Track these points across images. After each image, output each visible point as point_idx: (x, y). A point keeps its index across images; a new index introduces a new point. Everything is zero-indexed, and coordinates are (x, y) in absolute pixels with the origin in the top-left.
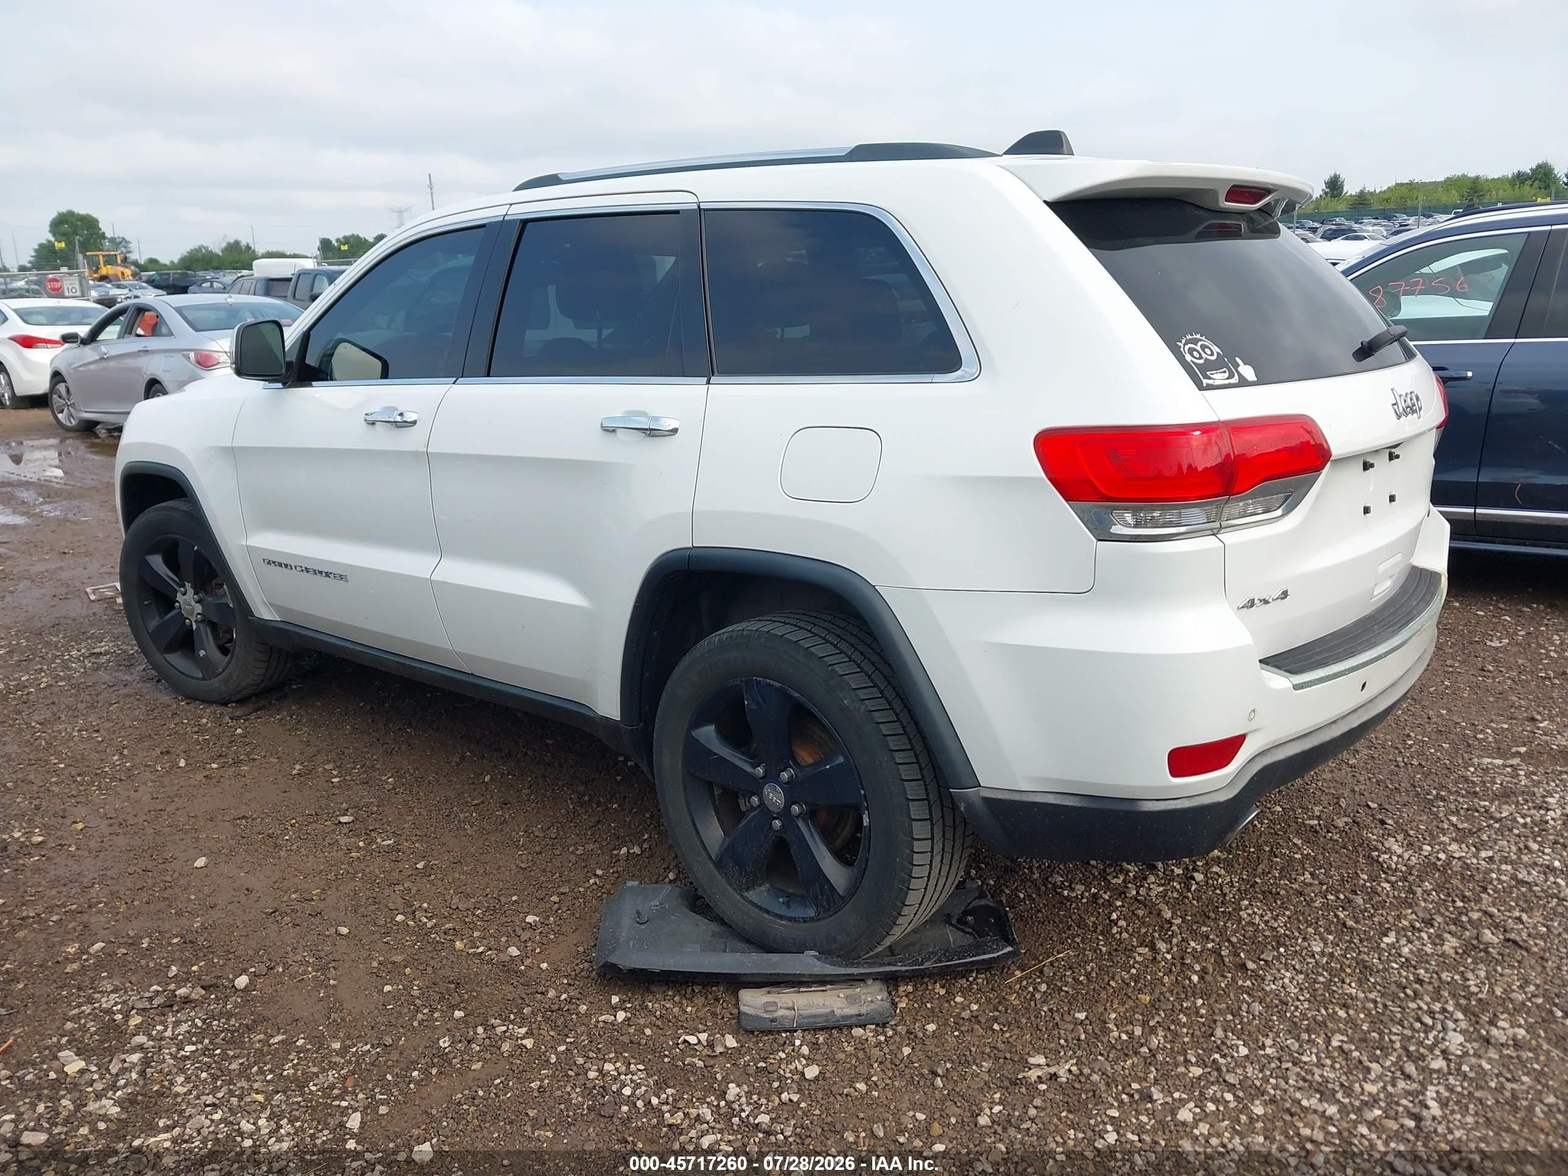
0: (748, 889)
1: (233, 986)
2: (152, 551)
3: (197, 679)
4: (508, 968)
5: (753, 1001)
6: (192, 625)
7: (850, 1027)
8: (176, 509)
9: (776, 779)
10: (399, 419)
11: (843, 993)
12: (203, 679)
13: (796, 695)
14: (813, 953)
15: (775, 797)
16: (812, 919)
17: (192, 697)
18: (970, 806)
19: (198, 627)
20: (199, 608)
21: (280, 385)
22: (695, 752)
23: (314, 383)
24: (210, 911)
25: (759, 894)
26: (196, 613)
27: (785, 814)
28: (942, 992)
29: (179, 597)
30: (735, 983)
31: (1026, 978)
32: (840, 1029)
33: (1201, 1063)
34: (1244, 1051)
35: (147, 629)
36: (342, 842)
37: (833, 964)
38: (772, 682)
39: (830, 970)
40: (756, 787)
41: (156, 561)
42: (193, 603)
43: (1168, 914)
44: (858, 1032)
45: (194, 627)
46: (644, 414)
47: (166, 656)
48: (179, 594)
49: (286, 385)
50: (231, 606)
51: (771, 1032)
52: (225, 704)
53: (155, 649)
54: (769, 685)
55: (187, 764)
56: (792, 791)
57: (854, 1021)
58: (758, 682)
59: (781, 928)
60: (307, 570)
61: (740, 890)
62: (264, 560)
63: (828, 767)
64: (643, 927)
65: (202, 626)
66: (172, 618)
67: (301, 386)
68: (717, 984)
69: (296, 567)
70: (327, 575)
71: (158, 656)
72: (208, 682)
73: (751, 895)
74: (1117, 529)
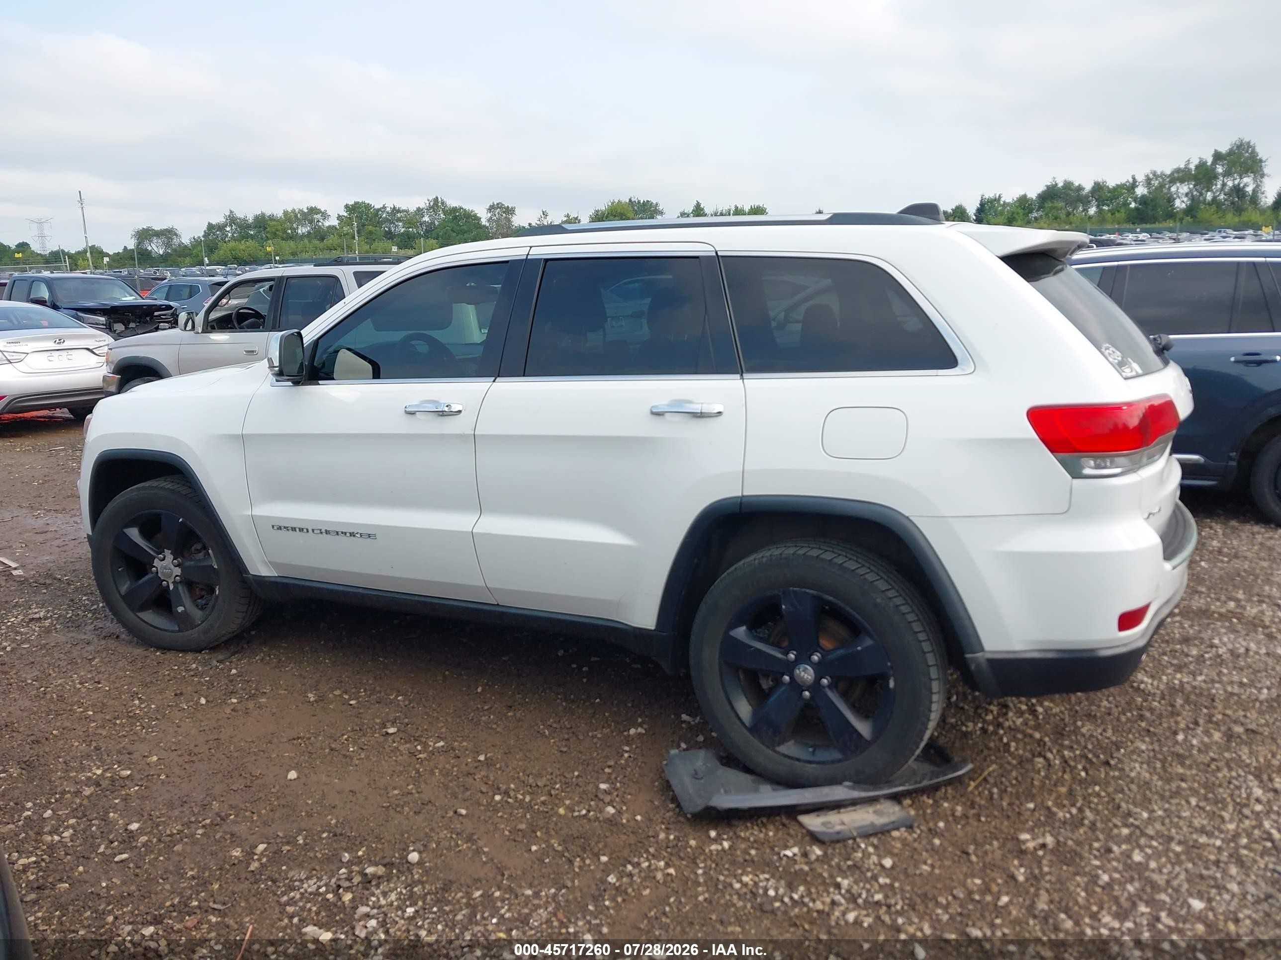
0: (779, 744)
1: (408, 862)
2: (130, 525)
3: (173, 632)
4: (612, 822)
5: (813, 822)
6: (168, 586)
7: (889, 831)
8: (163, 488)
9: (809, 661)
10: (446, 409)
11: (871, 809)
12: (180, 631)
13: (831, 598)
14: (847, 783)
15: (806, 674)
16: (840, 761)
17: (165, 648)
18: (978, 665)
19: (176, 588)
20: (178, 571)
21: (290, 383)
22: (731, 647)
23: (320, 382)
24: (334, 810)
25: (790, 748)
26: (174, 575)
27: (815, 687)
28: (931, 801)
29: (156, 563)
30: (793, 812)
31: (979, 785)
32: (883, 833)
33: (1126, 825)
34: (1145, 815)
35: (119, 592)
36: (401, 748)
37: (865, 790)
38: (808, 591)
39: (864, 794)
40: (790, 667)
41: (134, 533)
42: (172, 567)
43: (1037, 735)
44: (895, 834)
45: (171, 587)
46: (690, 402)
47: (139, 614)
48: (156, 560)
49: (296, 383)
50: (216, 567)
51: (838, 841)
52: (200, 652)
53: (126, 608)
54: (805, 592)
55: (207, 701)
56: (820, 670)
57: (891, 826)
58: (795, 593)
59: (811, 770)
60: (327, 532)
61: (772, 746)
62: (273, 527)
63: (859, 648)
64: (702, 781)
65: (180, 587)
66: (146, 582)
67: (310, 384)
68: (779, 815)
69: (313, 530)
70: (352, 534)
71: (130, 615)
72: (186, 633)
73: (782, 749)
74: (1087, 471)
